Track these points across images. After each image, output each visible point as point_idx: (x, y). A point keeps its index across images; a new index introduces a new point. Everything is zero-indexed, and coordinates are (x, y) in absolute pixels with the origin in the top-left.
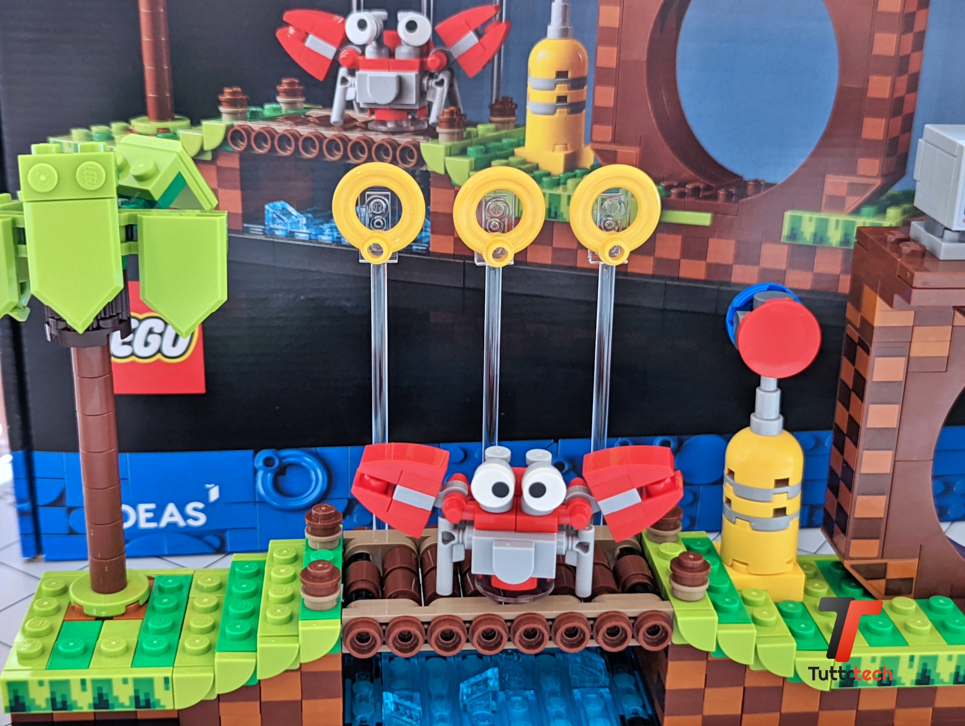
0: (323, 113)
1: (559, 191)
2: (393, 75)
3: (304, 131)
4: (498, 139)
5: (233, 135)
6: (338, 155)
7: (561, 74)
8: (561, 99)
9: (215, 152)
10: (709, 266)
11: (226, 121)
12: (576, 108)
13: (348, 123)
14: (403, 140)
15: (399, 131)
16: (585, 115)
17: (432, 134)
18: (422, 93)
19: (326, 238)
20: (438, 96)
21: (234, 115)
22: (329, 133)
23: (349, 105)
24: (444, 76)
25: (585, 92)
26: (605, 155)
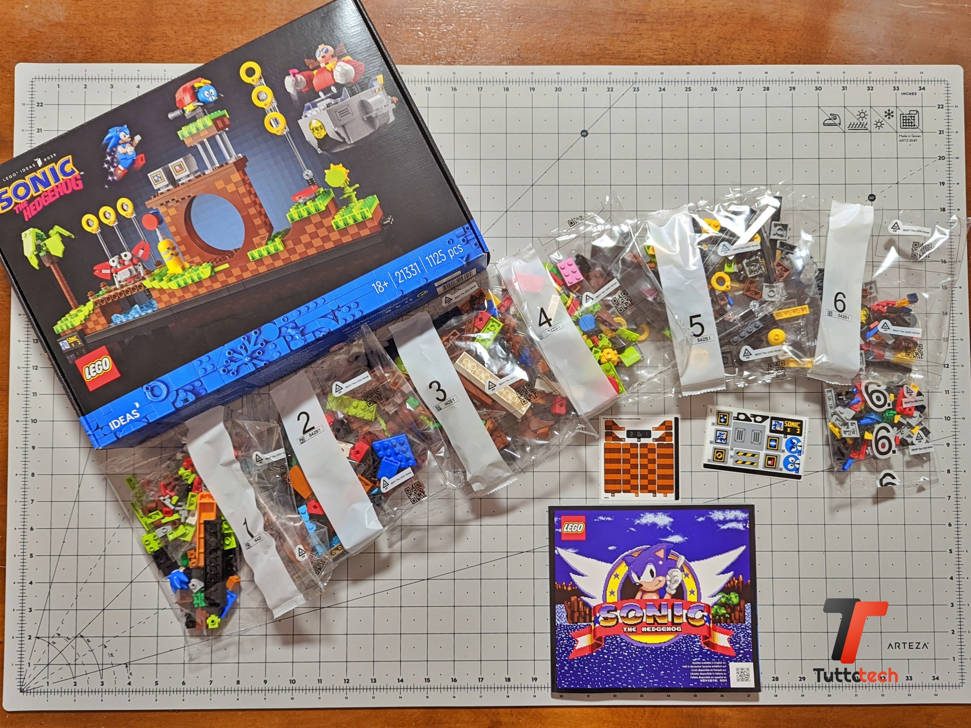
0: (114, 287)
1: (184, 277)
2: (127, 269)
3: (112, 294)
4: (162, 272)
5: (95, 303)
6: (123, 296)
7: (169, 248)
9: (93, 310)
10: (236, 277)
11: (92, 301)
12: (177, 255)
13: (122, 286)
14: (137, 284)
15: (136, 282)
16: (180, 255)
17: (144, 279)
19: (131, 318)
20: (141, 269)
21: (93, 298)
22: (118, 291)
23: (120, 282)
24: (139, 263)
25: (177, 250)
26: (191, 263)
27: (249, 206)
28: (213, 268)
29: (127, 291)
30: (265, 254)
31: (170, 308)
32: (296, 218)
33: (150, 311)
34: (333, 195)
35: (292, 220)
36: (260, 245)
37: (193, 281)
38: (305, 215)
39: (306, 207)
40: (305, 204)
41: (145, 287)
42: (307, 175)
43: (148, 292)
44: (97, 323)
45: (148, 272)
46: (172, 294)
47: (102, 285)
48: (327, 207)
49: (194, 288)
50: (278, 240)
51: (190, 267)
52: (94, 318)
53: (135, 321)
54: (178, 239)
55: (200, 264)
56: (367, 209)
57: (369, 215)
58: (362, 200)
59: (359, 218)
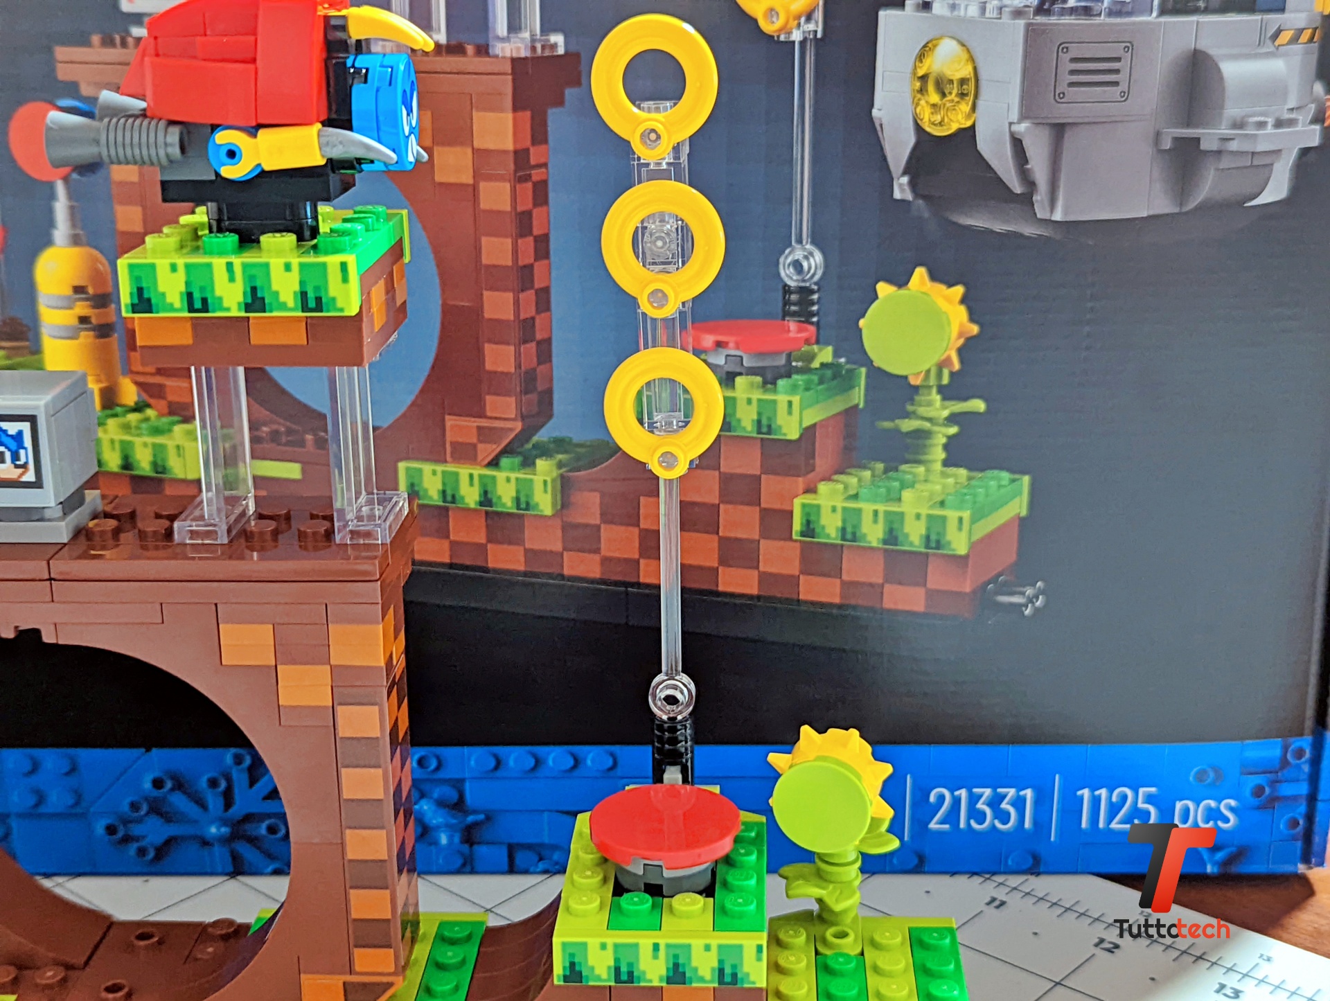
8: (84, 320)
27: (494, 277)
34: (859, 394)
36: (464, 454)
42: (798, 266)
50: (545, 468)
51: (139, 408)
56: (966, 515)
57: (959, 544)
58: (963, 472)
59: (914, 534)
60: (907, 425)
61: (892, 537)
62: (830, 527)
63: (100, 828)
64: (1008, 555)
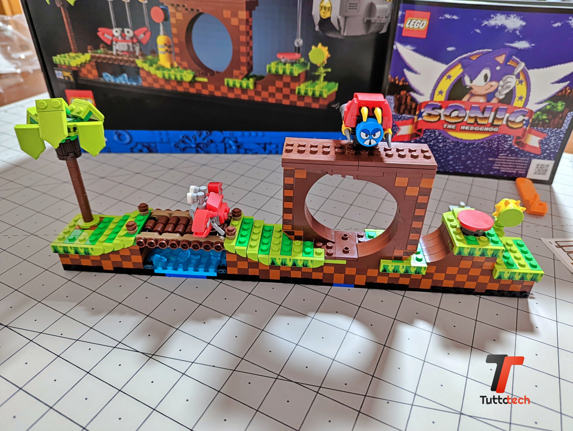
0: (111, 52)
1: (170, 72)
2: (126, 44)
3: (108, 56)
4: (153, 60)
5: (92, 57)
7: (165, 45)
8: (167, 50)
9: (89, 61)
11: (90, 54)
12: (170, 52)
13: (118, 55)
14: (131, 59)
15: (130, 57)
16: (173, 54)
17: (137, 58)
18: (134, 48)
19: (118, 82)
20: (137, 49)
21: (92, 52)
22: (114, 57)
23: (117, 50)
24: (138, 44)
25: (172, 49)
26: (179, 64)
27: (242, 43)
28: (194, 77)
29: (121, 60)
30: (238, 85)
31: (150, 89)
32: (273, 71)
33: (134, 84)
34: (308, 68)
35: (270, 71)
36: (237, 77)
37: (176, 78)
38: (281, 72)
39: (283, 67)
40: (285, 64)
41: (136, 65)
42: (298, 43)
43: (138, 70)
44: (90, 72)
45: (143, 55)
46: (156, 80)
47: (101, 45)
48: (299, 75)
49: (174, 84)
50: (251, 80)
51: (178, 68)
52: (88, 67)
53: (120, 85)
54: (176, 40)
55: (185, 69)
56: (327, 90)
57: (325, 95)
58: (326, 83)
59: (317, 94)
60: (317, 74)
61: (313, 94)
62: (303, 92)
63: (173, 145)
64: (334, 98)
